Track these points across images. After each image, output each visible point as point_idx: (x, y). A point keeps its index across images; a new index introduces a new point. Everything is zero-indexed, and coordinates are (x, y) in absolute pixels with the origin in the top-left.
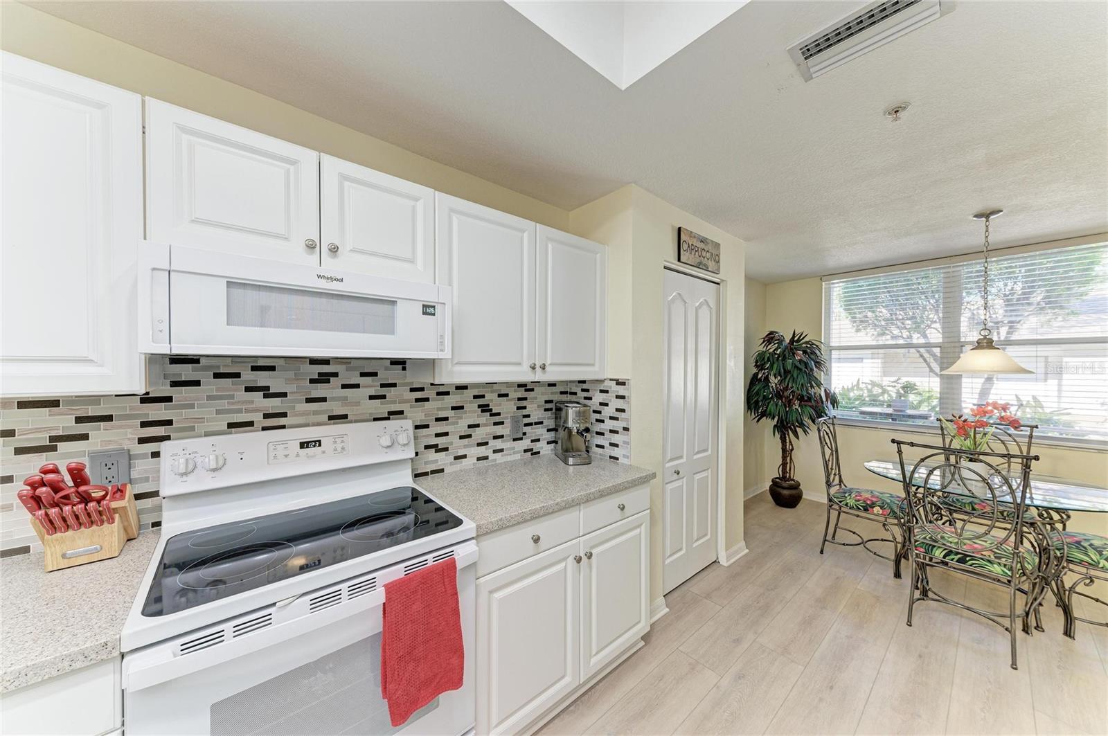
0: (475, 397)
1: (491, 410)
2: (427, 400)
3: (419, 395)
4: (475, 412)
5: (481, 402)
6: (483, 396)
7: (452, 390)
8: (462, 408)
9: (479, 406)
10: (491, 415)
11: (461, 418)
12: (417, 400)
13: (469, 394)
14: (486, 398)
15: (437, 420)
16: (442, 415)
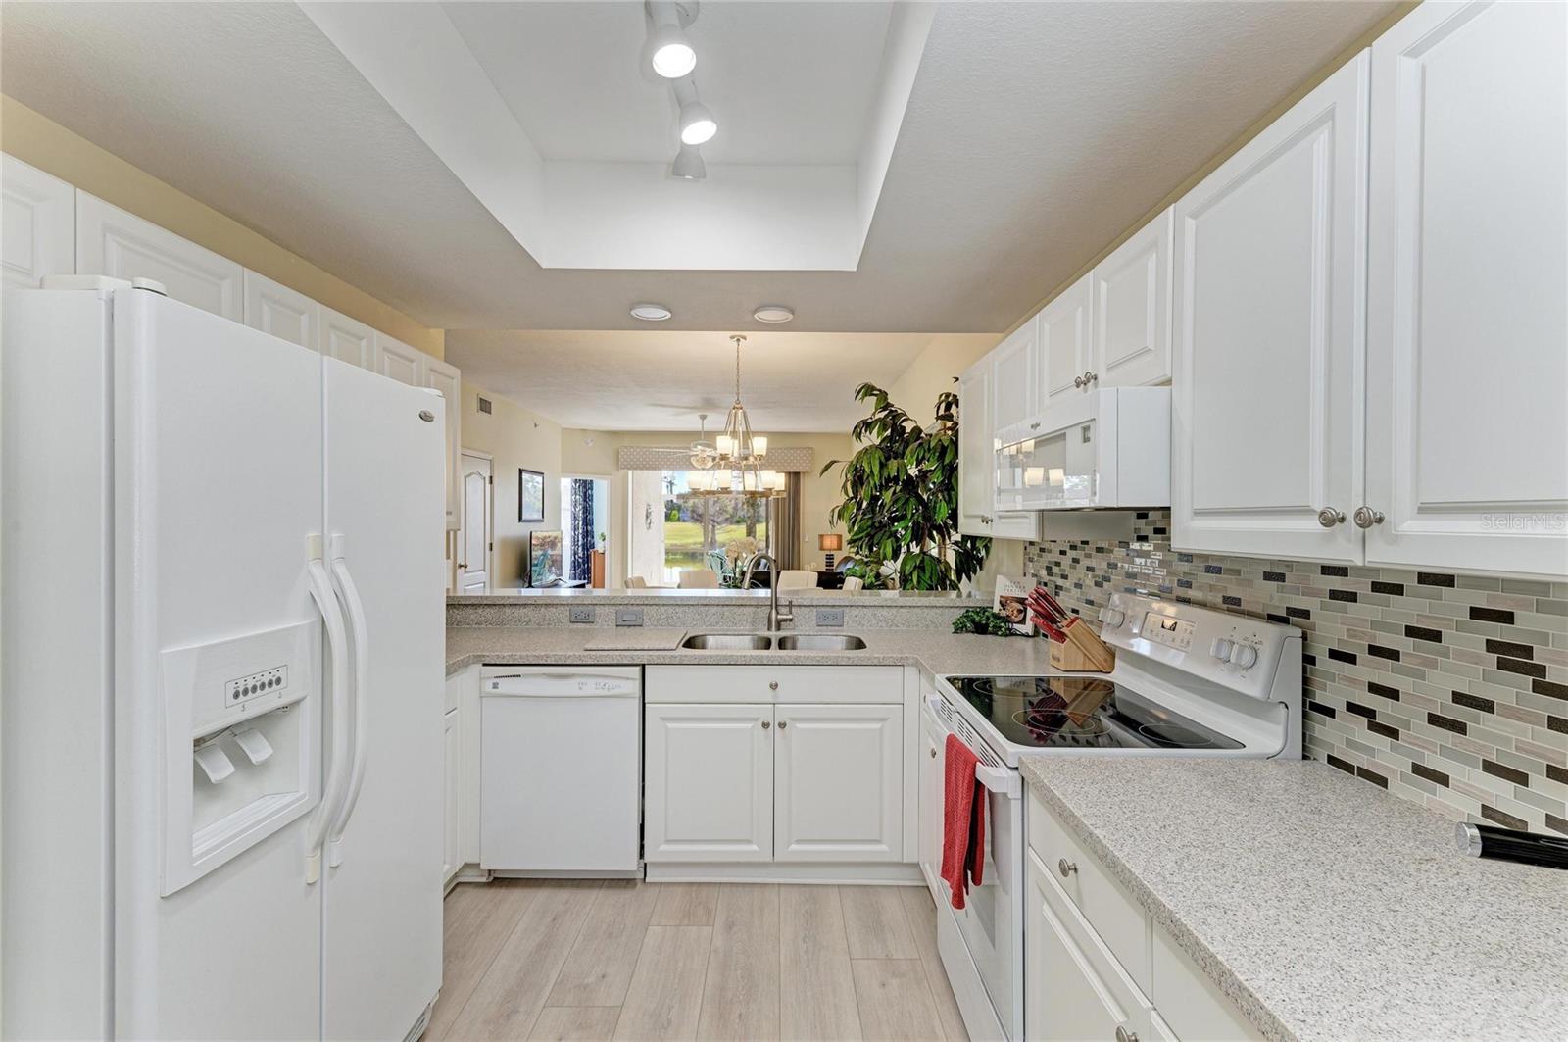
0: (1477, 613)
1: (1540, 670)
2: (1352, 597)
3: (1337, 583)
4: (1477, 660)
5: (1499, 632)
6: (1507, 617)
7: (1410, 583)
8: (1435, 636)
9: (1491, 646)
10: (1538, 688)
11: (1433, 665)
12: (1335, 595)
13: (1459, 601)
14: (1519, 624)
15: (1374, 650)
16: (1384, 641)
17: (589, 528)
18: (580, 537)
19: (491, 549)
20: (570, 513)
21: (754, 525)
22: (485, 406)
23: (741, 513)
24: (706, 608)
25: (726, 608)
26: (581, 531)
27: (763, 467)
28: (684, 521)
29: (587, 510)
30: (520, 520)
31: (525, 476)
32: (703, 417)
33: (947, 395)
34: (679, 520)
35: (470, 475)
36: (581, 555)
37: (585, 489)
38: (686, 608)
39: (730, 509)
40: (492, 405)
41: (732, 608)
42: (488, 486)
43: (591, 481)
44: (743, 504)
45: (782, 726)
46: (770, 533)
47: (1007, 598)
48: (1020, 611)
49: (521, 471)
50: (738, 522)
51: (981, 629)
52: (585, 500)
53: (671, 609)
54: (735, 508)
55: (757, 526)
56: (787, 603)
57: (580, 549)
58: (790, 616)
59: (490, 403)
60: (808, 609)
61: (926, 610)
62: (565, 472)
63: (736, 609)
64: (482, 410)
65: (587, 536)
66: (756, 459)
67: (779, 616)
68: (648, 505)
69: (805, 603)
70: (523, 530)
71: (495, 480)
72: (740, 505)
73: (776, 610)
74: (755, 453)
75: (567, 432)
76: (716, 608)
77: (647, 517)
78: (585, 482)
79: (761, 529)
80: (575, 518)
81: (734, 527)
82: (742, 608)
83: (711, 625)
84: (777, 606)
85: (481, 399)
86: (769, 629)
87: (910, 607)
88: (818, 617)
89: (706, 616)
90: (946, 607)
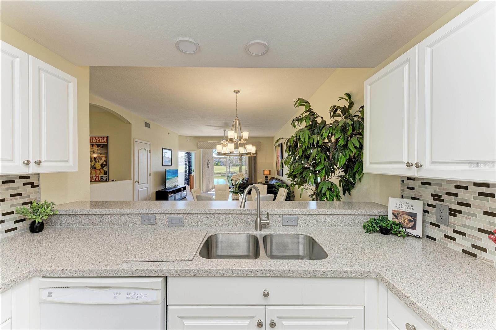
17: (190, 168)
18: (187, 170)
19: (150, 176)
20: (184, 163)
21: (241, 167)
22: (147, 125)
23: (237, 163)
24: (219, 215)
25: (231, 215)
26: (188, 169)
27: (247, 144)
28: (222, 165)
29: (190, 162)
30: (162, 165)
31: (164, 151)
32: (225, 131)
33: (334, 107)
34: (220, 165)
35: (140, 149)
36: (188, 176)
37: (189, 155)
38: (208, 215)
39: (234, 162)
40: (151, 125)
41: (234, 215)
42: (149, 153)
43: (191, 153)
44: (238, 161)
45: (273, 325)
46: (247, 169)
47: (399, 212)
48: (411, 221)
49: (163, 149)
50: (236, 166)
51: (385, 231)
52: (189, 159)
53: (199, 216)
54: (236, 162)
55: (242, 167)
56: (266, 213)
57: (187, 174)
58: (268, 221)
59: (150, 124)
60: (277, 216)
61: (345, 217)
62: (181, 150)
63: (236, 216)
64: (145, 126)
65: (190, 171)
66: (244, 140)
67: (262, 221)
68: (208, 160)
69: (276, 213)
70: (164, 169)
71: (152, 152)
72: (237, 161)
73: (260, 218)
74: (244, 138)
75: (181, 137)
76: (225, 215)
77: (208, 164)
78: (189, 153)
79: (244, 168)
80: (186, 165)
81: (235, 167)
82: (240, 216)
83: (222, 226)
84: (260, 214)
85: (145, 122)
86: (256, 229)
87: (336, 215)
88: (283, 221)
89: (219, 220)
90: (357, 215)
